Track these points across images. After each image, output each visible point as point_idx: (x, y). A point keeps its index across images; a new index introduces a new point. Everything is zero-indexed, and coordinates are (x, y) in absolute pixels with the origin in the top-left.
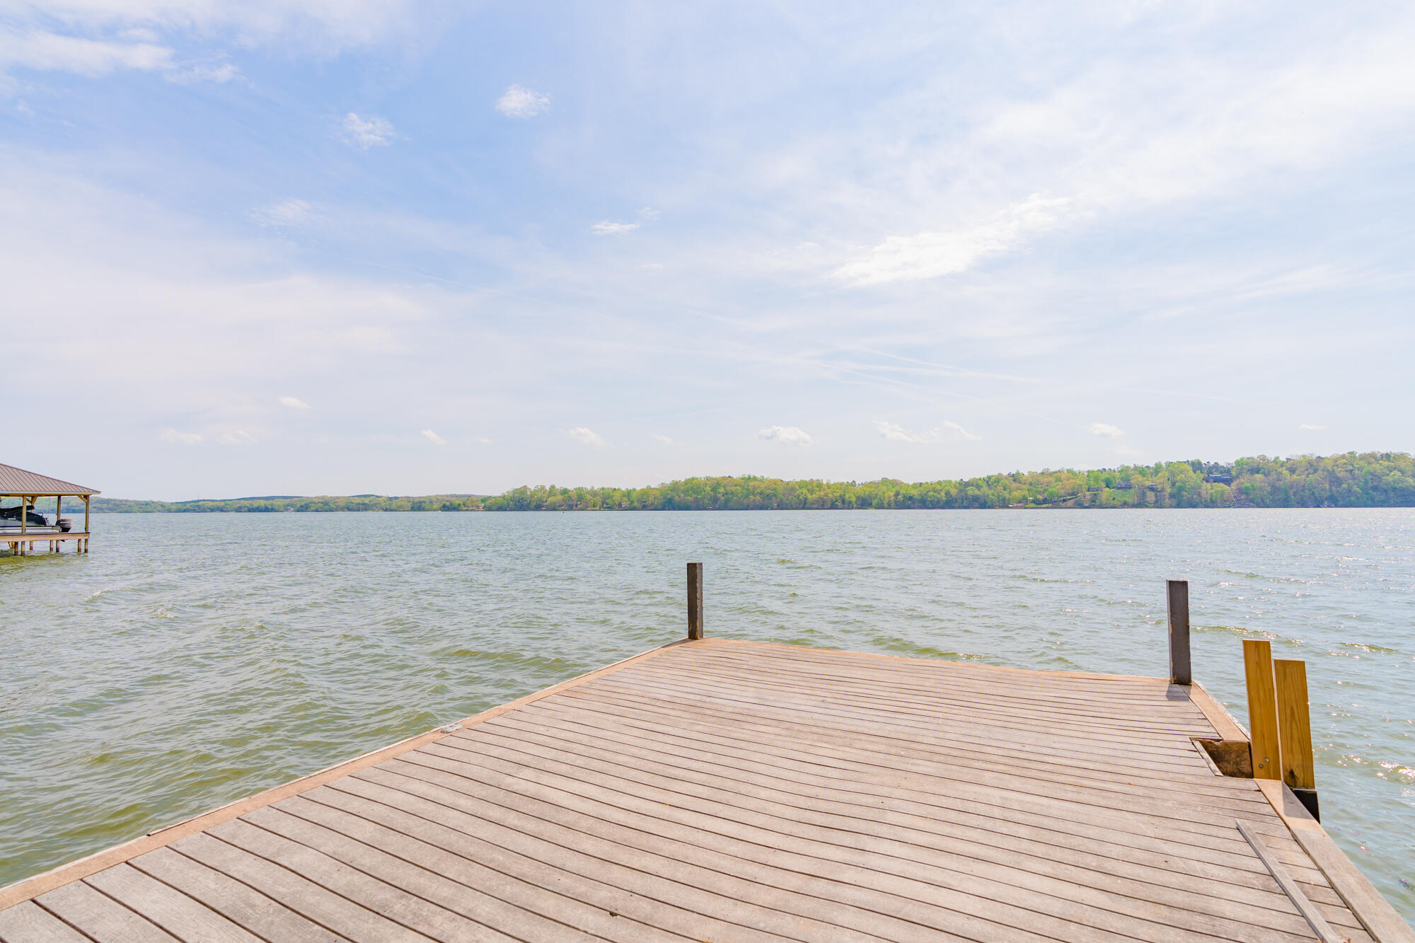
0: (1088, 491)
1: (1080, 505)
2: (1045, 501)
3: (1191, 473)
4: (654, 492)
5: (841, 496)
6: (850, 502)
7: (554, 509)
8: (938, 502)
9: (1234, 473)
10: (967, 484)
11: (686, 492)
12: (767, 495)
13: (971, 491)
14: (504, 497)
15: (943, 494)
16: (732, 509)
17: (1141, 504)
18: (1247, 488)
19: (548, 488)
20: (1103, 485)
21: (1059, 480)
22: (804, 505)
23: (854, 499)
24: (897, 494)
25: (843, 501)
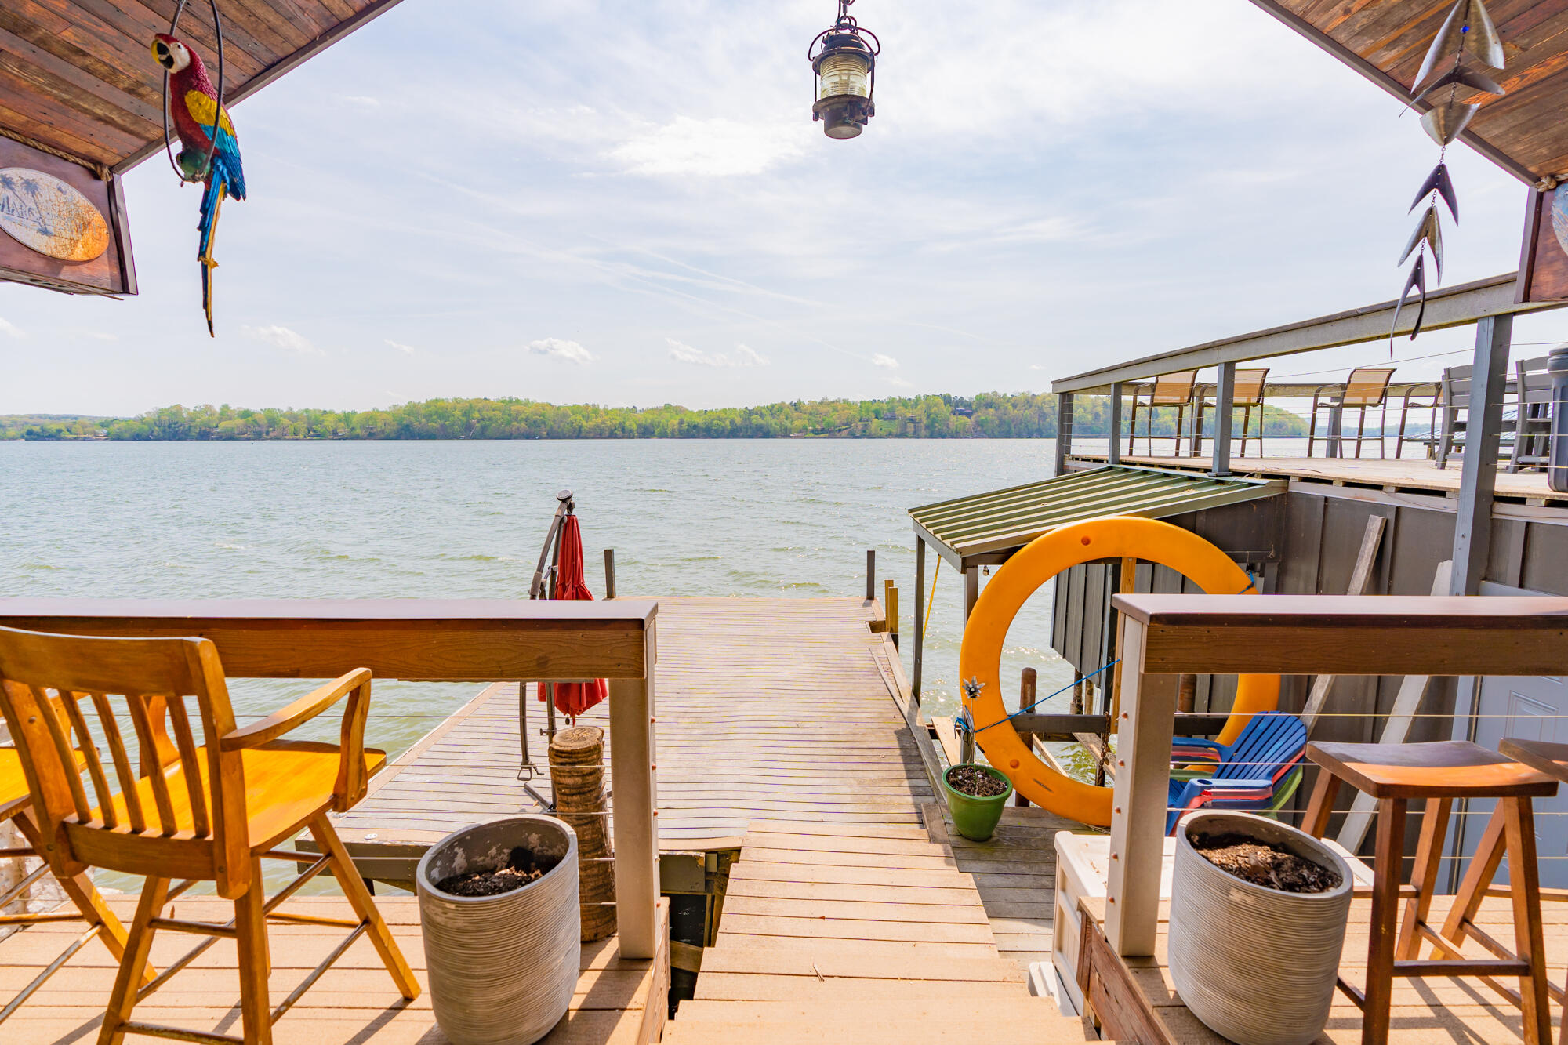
0: (860, 421)
1: (853, 436)
2: (823, 431)
3: (943, 406)
4: (384, 416)
5: (620, 424)
6: (631, 431)
7: (231, 438)
8: (723, 431)
9: (974, 407)
10: (751, 413)
11: (428, 416)
12: (535, 422)
13: (756, 420)
14: (142, 420)
15: (728, 422)
16: (491, 438)
17: (902, 435)
18: (982, 420)
19: (217, 408)
20: (873, 416)
21: (835, 410)
22: (578, 434)
23: (634, 427)
24: (681, 422)
25: (623, 430)
